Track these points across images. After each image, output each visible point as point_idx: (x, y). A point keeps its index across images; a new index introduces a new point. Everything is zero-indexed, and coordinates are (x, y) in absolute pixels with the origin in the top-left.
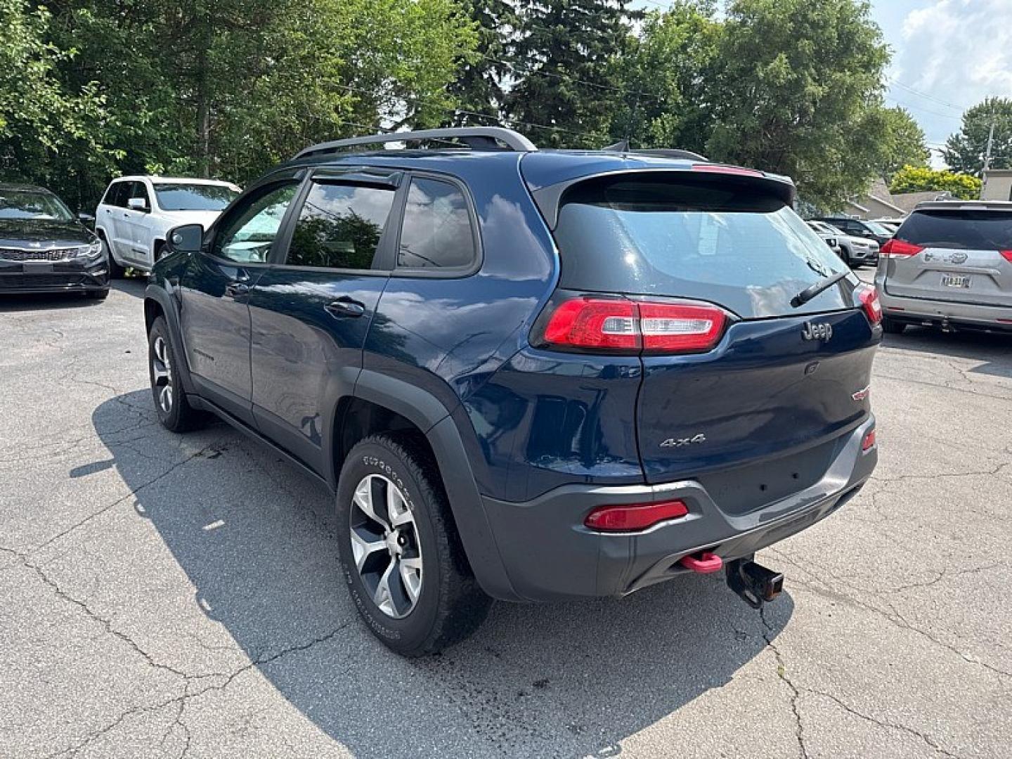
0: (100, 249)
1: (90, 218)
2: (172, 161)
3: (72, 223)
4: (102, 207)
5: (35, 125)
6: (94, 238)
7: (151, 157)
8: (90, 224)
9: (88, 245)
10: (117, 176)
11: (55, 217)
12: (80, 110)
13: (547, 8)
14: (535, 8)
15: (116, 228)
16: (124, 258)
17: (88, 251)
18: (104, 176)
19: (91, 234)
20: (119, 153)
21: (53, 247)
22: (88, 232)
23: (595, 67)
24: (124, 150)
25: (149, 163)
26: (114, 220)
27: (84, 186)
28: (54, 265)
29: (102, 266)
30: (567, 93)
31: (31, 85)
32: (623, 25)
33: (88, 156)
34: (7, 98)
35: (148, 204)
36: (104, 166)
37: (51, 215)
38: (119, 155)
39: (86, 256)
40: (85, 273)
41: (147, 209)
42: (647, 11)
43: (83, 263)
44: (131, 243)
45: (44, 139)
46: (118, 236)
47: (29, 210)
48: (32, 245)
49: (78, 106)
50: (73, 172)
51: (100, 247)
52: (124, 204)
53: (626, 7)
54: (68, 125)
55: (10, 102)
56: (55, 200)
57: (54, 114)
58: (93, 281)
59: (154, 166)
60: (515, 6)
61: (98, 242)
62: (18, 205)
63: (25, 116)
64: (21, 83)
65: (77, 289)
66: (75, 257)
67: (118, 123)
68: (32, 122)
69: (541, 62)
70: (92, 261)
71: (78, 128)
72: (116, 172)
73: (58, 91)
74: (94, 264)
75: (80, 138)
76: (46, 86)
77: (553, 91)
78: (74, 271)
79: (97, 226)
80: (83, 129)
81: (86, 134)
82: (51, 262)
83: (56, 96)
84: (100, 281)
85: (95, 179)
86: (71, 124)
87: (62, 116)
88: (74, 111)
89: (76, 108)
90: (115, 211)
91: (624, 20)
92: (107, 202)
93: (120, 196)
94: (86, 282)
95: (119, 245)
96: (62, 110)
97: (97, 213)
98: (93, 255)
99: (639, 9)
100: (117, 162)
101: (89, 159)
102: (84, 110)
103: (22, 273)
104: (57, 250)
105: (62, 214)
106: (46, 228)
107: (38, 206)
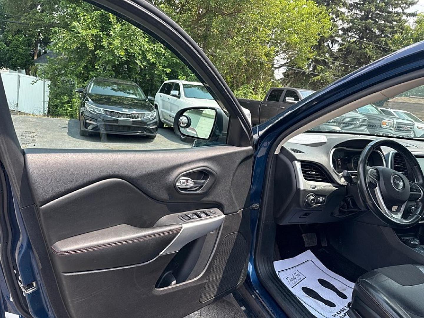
0: (155, 115)
1: (153, 99)
2: (190, 75)
3: (145, 100)
4: (158, 94)
5: (136, 55)
6: (153, 109)
7: (181, 73)
8: (152, 102)
9: (150, 112)
10: (166, 80)
11: (138, 97)
12: (155, 49)
13: (362, 12)
14: (355, 12)
15: (163, 105)
16: (165, 119)
17: (149, 115)
18: (160, 80)
19: (152, 107)
20: (168, 70)
21: (134, 112)
22: (150, 106)
23: (386, 40)
24: (170, 69)
25: (180, 75)
26: (163, 100)
27: (152, 85)
28: (133, 121)
29: (155, 123)
30: (369, 52)
31: (136, 38)
32: (404, 19)
33: (155, 71)
34: (126, 43)
35: (179, 94)
36: (161, 76)
37: (136, 96)
38: (169, 71)
39: (148, 118)
40: (147, 127)
41: (179, 97)
42: (418, 13)
43: (146, 121)
44: (169, 112)
45: (138, 62)
46: (163, 108)
47: (128, 93)
48: (124, 110)
49: (154, 48)
50: (148, 78)
51: (155, 114)
52: (168, 93)
53: (405, 11)
54: (149, 56)
55: (127, 45)
56: (138, 89)
57: (144, 51)
58: (150, 131)
59: (182, 77)
60: (345, 12)
61: (155, 111)
62: (123, 90)
63: (132, 51)
64: (133, 36)
65: (142, 134)
66: (143, 118)
67: (170, 56)
68: (135, 54)
69: (356, 38)
70: (151, 121)
71: (152, 58)
72: (165, 79)
73: (147, 41)
74: (151, 122)
75: (153, 62)
76: (143, 38)
77: (361, 51)
78: (141, 125)
79: (155, 103)
80: (155, 58)
81: (156, 61)
82: (131, 119)
83: (146, 43)
84: (153, 131)
85: (157, 82)
86: (150, 56)
87: (147, 52)
88: (152, 50)
89: (153, 49)
90: (164, 96)
91: (404, 17)
92: (161, 92)
93: (167, 90)
94: (147, 131)
95: (163, 113)
96: (147, 49)
97: (156, 96)
98: (152, 118)
99: (413, 12)
100: (167, 74)
101: (156, 72)
102: (156, 50)
103: (117, 124)
104: (135, 114)
105: (141, 96)
106: (133, 102)
107: (131, 92)
